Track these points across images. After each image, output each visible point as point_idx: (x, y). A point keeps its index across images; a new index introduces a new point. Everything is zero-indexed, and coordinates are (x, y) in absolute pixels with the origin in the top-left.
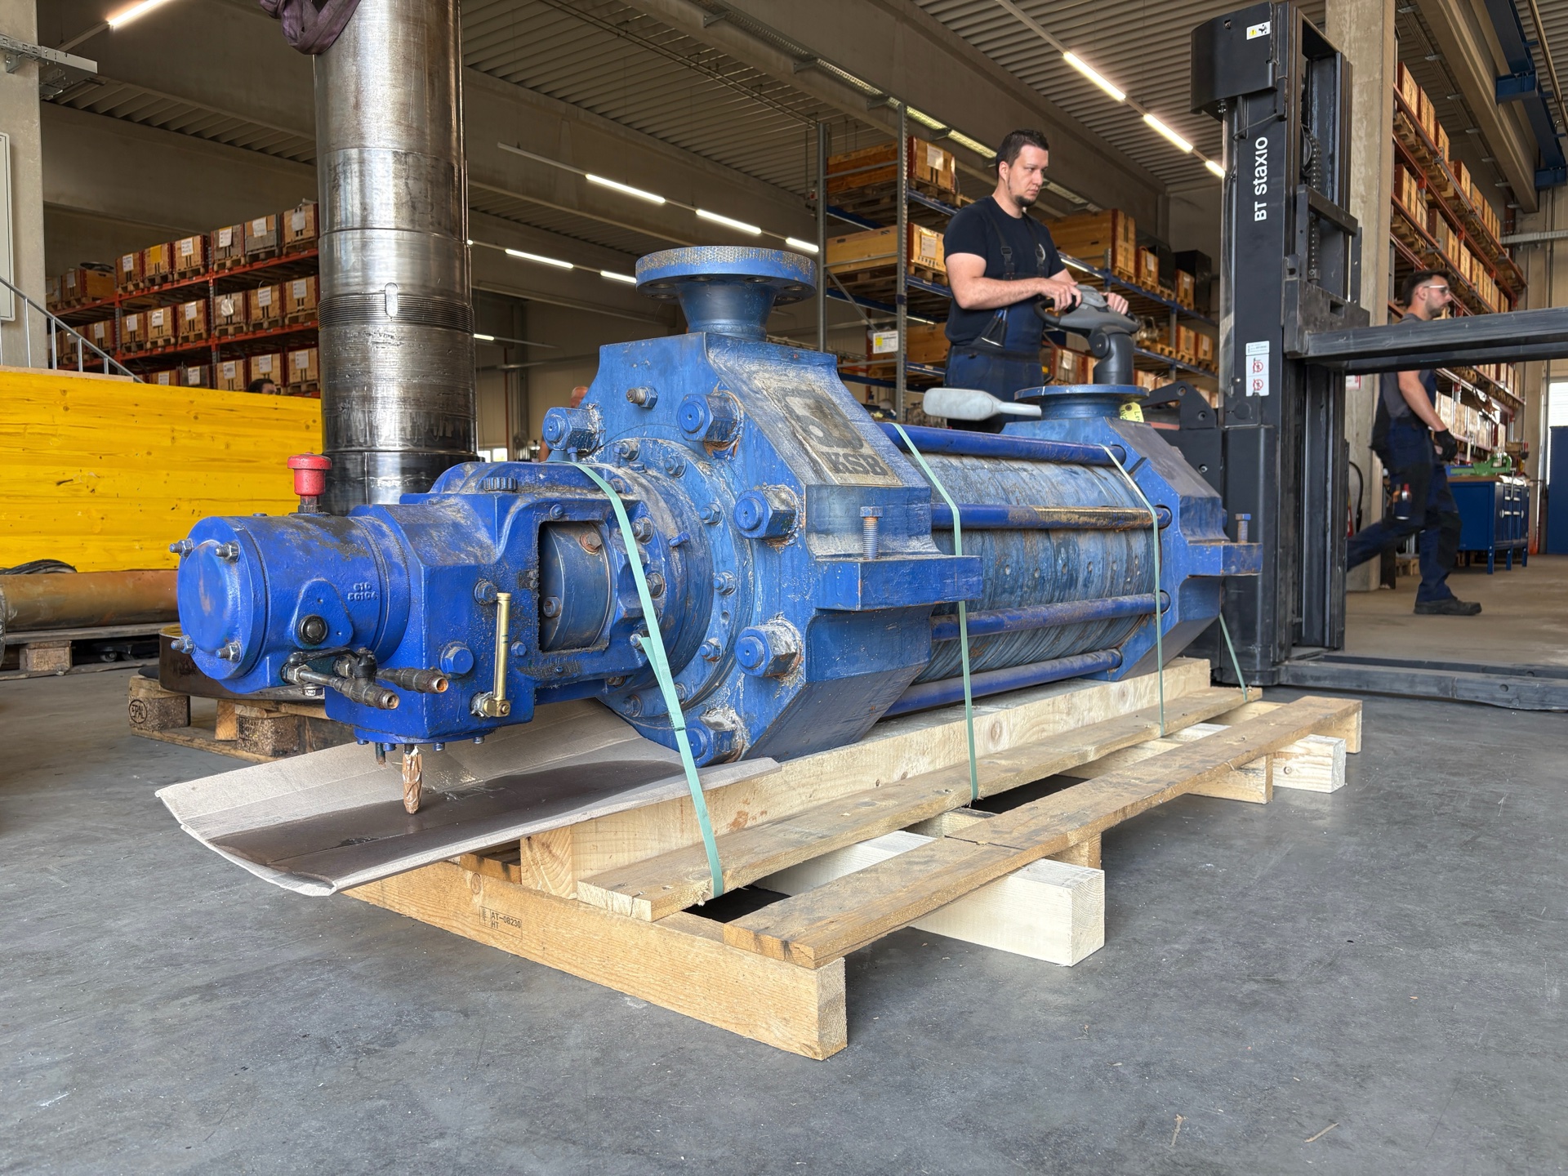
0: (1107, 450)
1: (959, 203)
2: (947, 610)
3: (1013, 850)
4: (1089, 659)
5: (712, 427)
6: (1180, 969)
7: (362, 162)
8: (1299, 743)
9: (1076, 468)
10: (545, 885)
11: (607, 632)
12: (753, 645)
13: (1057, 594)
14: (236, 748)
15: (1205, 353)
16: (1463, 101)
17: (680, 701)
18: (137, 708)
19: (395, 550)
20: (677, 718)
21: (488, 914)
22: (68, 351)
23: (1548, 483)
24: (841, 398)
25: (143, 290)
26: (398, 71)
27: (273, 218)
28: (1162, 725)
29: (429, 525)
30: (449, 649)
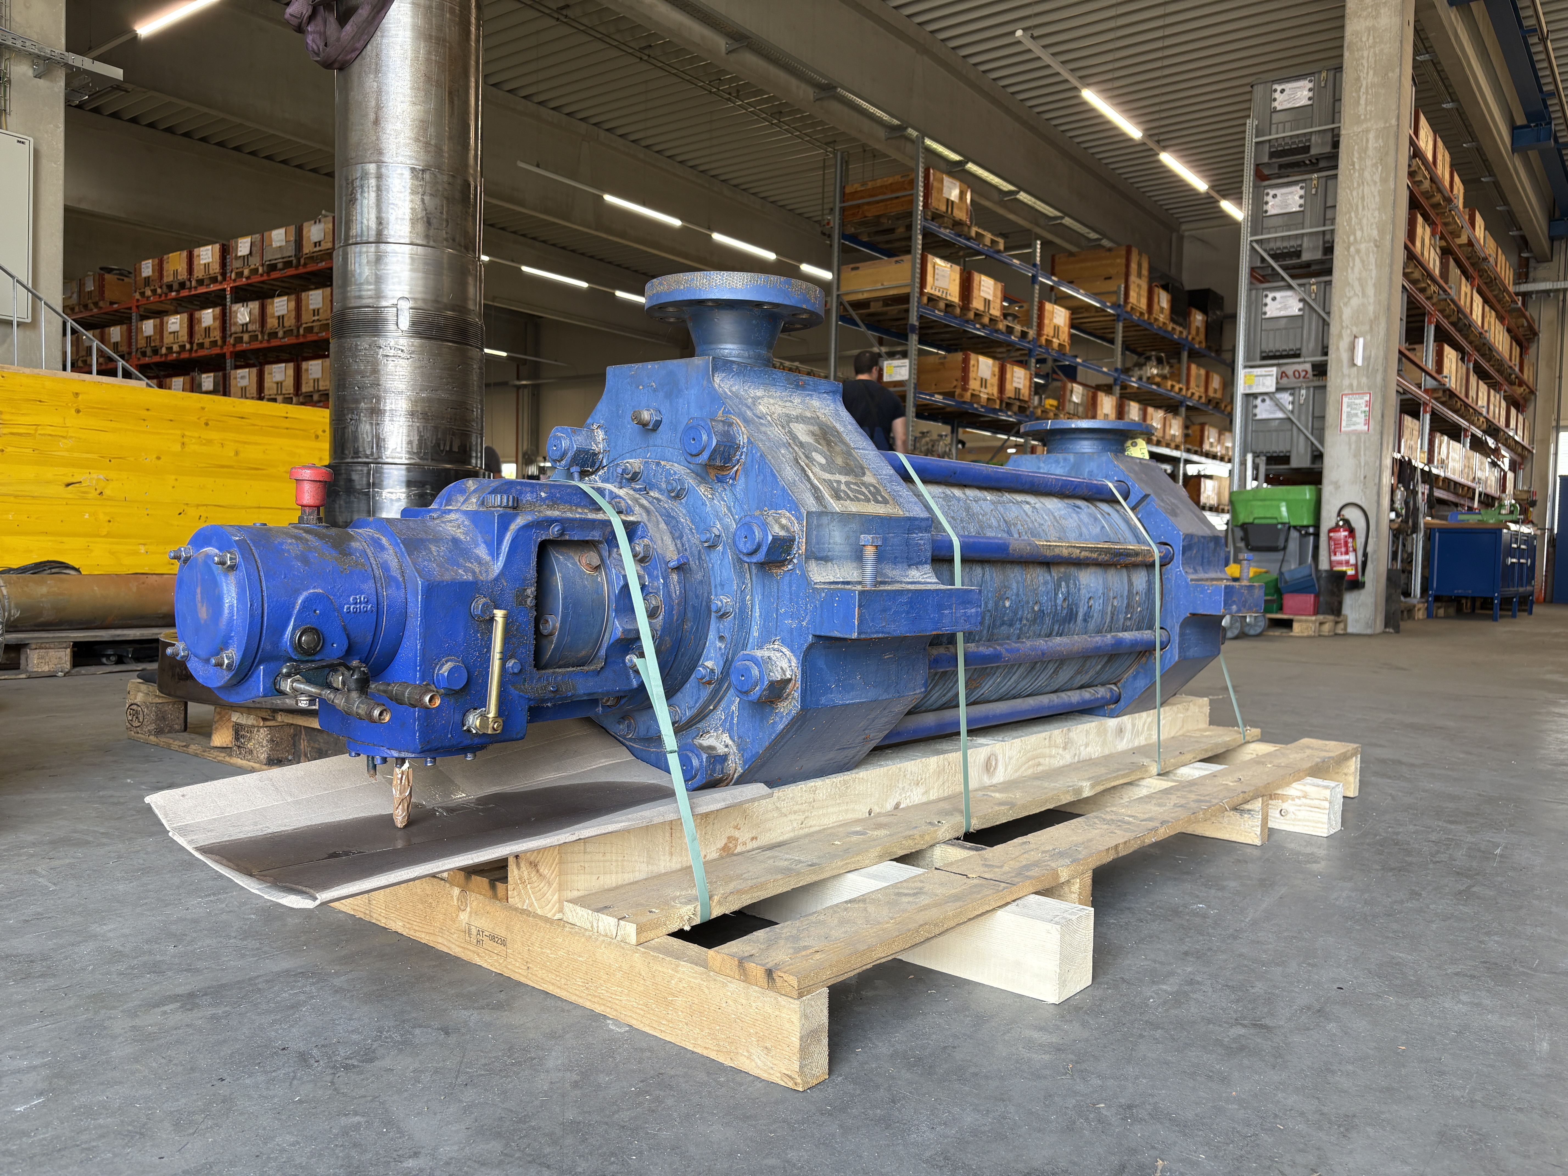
0: (1111, 485)
1: (973, 234)
2: (945, 640)
3: (1003, 885)
4: (1087, 694)
5: (715, 450)
6: (1167, 1010)
7: (379, 177)
8: (1295, 785)
9: (1079, 503)
10: (532, 904)
11: (603, 652)
12: (748, 669)
13: (1056, 627)
14: (230, 756)
15: (1215, 391)
16: (1479, 150)
17: (673, 724)
18: (134, 711)
19: (394, 564)
20: (670, 741)
21: (474, 931)
22: (84, 353)
23: (1556, 531)
24: (845, 426)
25: (160, 296)
26: (419, 89)
27: (292, 229)
28: (1158, 762)
29: (428, 540)
30: (443, 665)
